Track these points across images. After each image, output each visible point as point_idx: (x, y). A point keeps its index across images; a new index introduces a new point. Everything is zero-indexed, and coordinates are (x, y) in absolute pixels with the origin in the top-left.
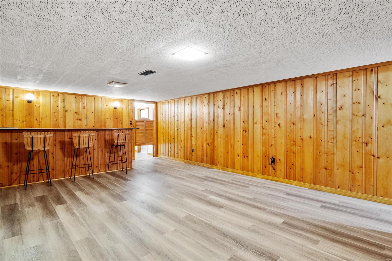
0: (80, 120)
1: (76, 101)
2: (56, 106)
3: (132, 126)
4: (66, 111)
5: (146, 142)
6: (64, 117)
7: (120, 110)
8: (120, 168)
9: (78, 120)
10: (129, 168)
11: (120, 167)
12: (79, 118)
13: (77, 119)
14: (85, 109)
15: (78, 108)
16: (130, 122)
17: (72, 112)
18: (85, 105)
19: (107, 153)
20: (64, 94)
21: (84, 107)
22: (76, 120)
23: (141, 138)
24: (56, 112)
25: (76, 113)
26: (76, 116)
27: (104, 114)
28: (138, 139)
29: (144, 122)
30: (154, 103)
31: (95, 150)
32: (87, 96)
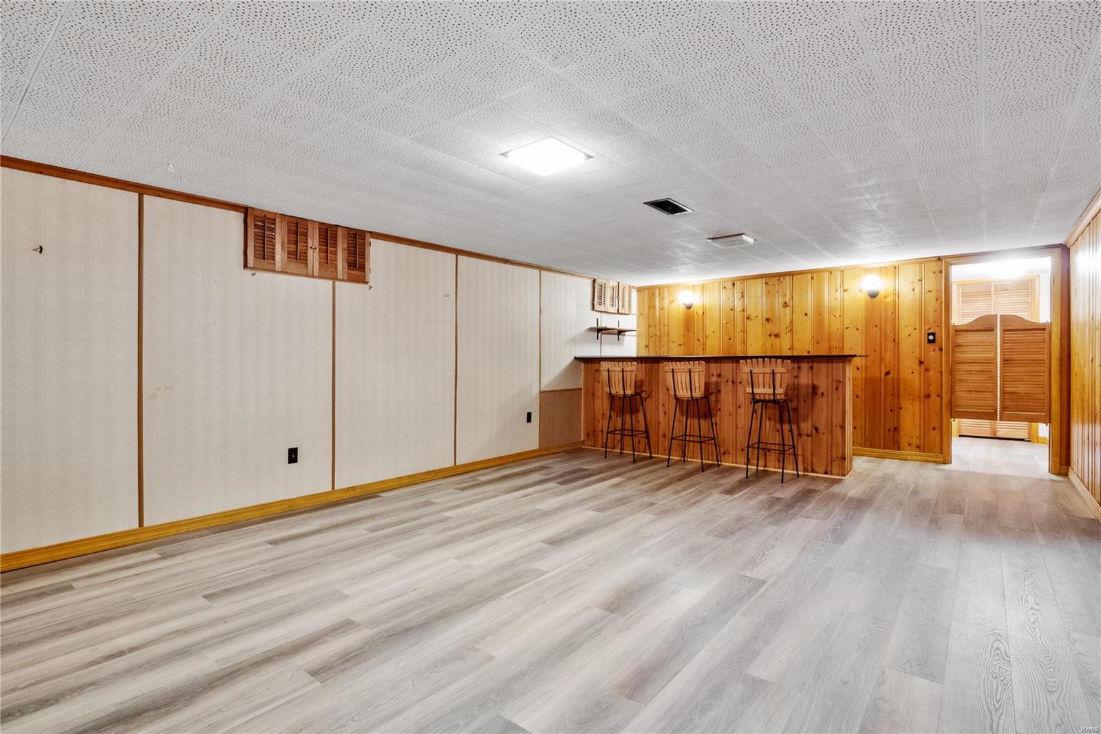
0: (776, 336)
1: (769, 292)
2: (729, 309)
3: (937, 350)
4: (748, 318)
5: (1004, 408)
6: (744, 331)
7: (889, 299)
8: (804, 469)
9: (773, 337)
10: (834, 475)
11: (804, 465)
12: (774, 332)
13: (770, 335)
14: (788, 308)
15: (772, 309)
16: (929, 334)
17: (760, 318)
18: (788, 298)
19: (769, 419)
20: (744, 280)
21: (786, 303)
22: (768, 337)
23: (976, 391)
24: (728, 322)
25: (768, 320)
26: (769, 326)
27: (837, 315)
28: (965, 394)
29: (993, 330)
30: (1052, 250)
31: (739, 407)
32: (792, 274)
